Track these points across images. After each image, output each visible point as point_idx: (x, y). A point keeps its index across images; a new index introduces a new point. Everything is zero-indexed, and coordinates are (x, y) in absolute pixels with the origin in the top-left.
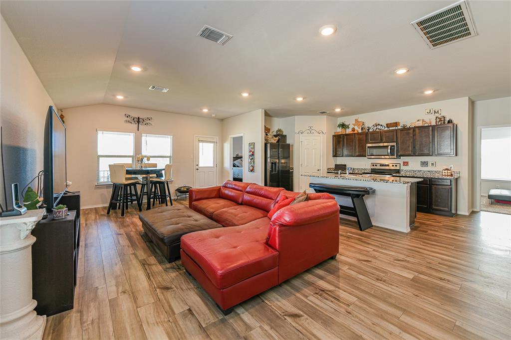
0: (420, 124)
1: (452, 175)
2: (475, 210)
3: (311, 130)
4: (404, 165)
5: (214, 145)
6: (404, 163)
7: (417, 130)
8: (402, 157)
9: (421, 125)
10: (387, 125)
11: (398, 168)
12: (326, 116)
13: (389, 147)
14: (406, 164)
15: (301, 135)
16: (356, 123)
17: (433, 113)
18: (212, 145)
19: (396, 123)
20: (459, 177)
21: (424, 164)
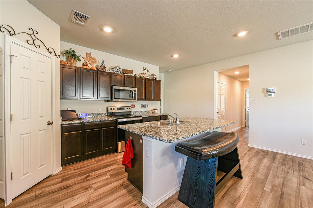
3: (33, 38)
7: (147, 81)
13: (133, 92)
14: (133, 107)
16: (87, 58)
21: (144, 106)
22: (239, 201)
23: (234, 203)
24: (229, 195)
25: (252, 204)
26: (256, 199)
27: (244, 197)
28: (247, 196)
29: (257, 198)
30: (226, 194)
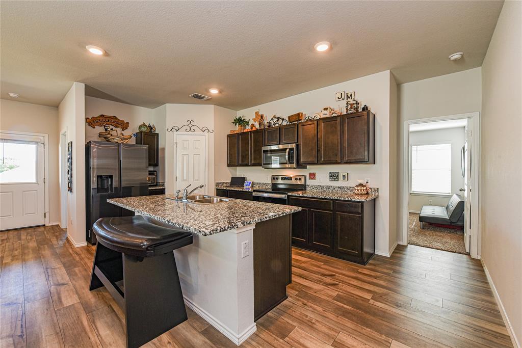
0: (327, 114)
1: (367, 193)
2: (401, 243)
3: (190, 126)
4: (310, 178)
5: (37, 148)
6: (310, 174)
7: (322, 124)
8: (308, 167)
9: (328, 116)
10: (289, 117)
11: (302, 182)
12: (212, 106)
13: (287, 151)
14: (312, 176)
15: (175, 133)
16: (256, 117)
17: (346, 98)
18: (33, 147)
19: (298, 114)
20: (377, 197)
21: (334, 176)
22: (88, 320)
23: (90, 314)
24: (107, 313)
25: (71, 332)
26: (72, 342)
27: (88, 330)
28: (86, 333)
29: (70, 344)
30: (112, 310)
